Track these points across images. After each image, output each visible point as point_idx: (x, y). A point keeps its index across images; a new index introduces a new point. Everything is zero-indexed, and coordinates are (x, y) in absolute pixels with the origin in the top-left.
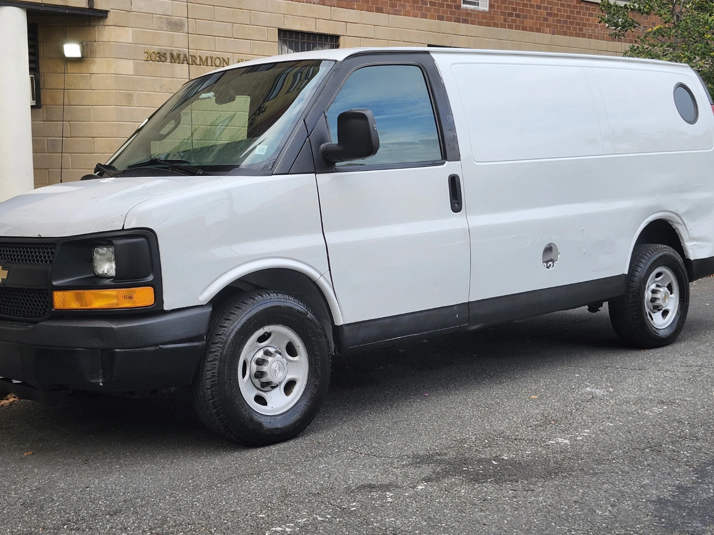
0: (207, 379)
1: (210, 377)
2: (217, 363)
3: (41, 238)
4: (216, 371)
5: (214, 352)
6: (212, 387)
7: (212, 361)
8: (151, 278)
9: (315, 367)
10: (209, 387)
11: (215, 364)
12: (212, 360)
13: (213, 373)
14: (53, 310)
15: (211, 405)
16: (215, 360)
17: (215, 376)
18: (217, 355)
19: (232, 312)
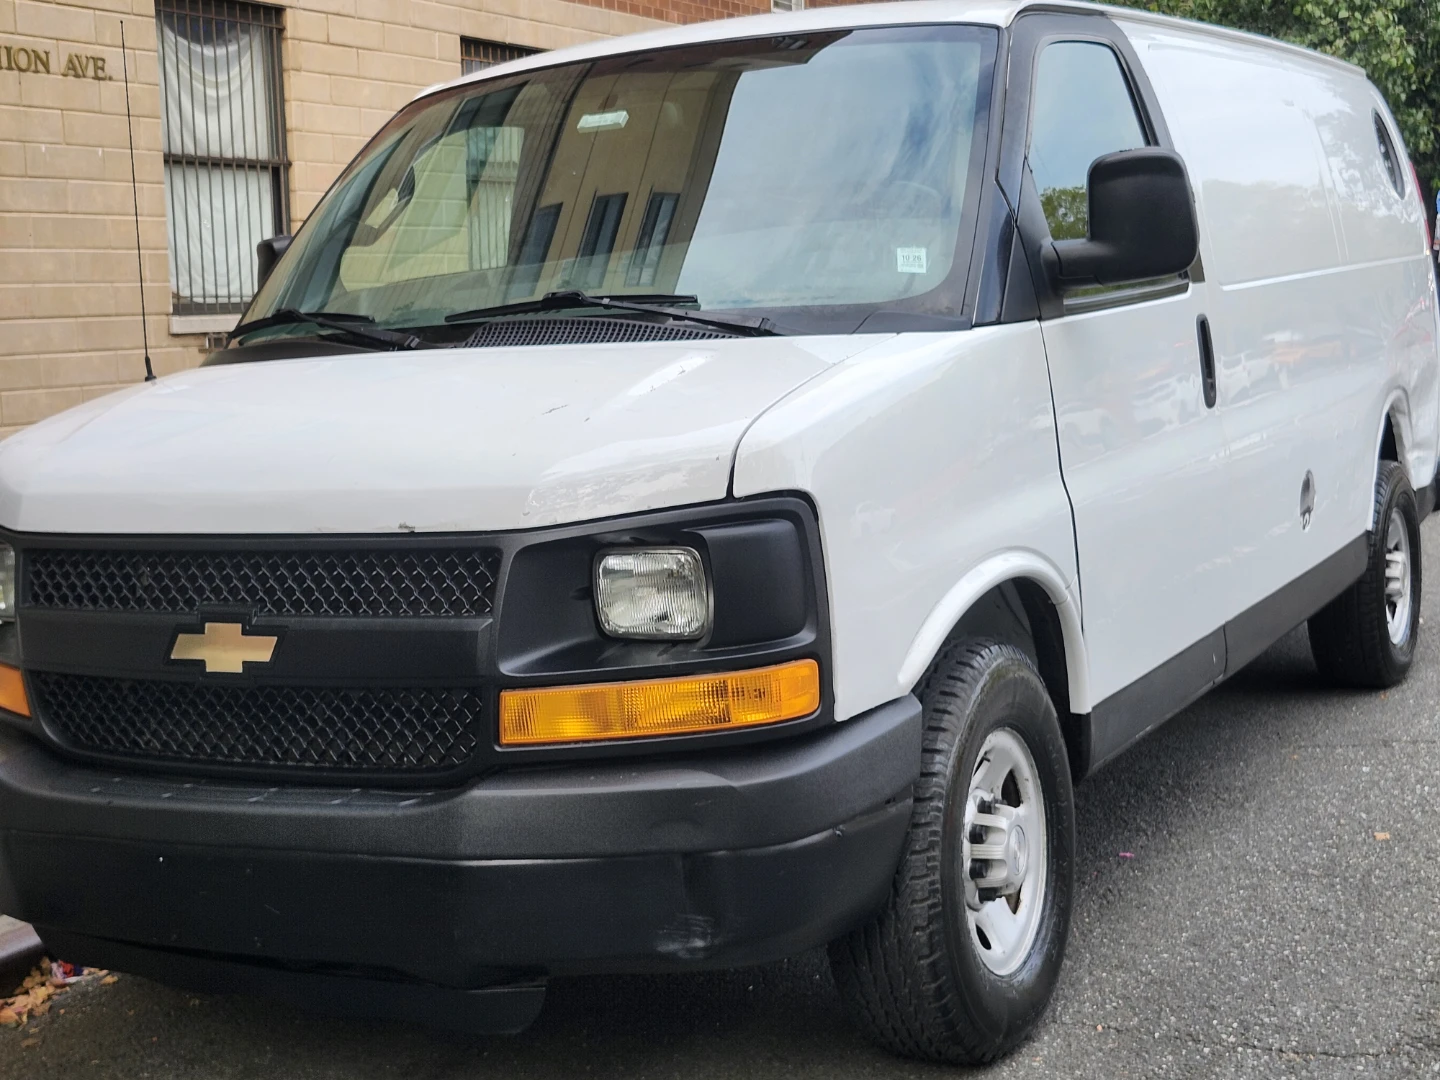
0: (914, 902)
1: (927, 895)
2: (936, 853)
3: (412, 534)
4: (937, 877)
5: (927, 824)
6: (929, 923)
7: (927, 850)
8: (806, 637)
9: (1058, 830)
10: (921, 922)
11: (934, 858)
12: (925, 846)
13: (932, 883)
14: (498, 749)
15: (925, 972)
16: (932, 846)
17: (936, 891)
18: (934, 833)
19: (942, 706)
